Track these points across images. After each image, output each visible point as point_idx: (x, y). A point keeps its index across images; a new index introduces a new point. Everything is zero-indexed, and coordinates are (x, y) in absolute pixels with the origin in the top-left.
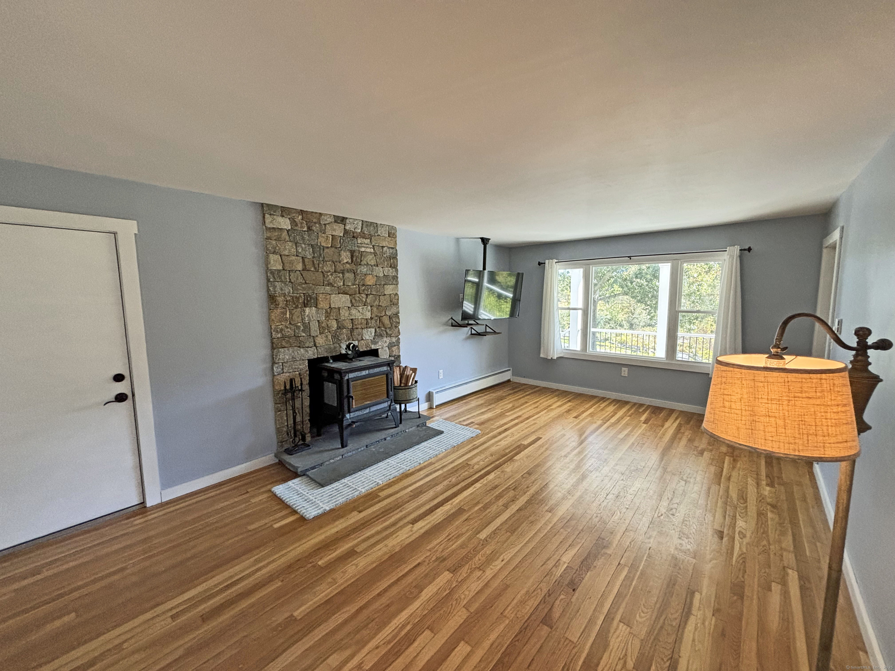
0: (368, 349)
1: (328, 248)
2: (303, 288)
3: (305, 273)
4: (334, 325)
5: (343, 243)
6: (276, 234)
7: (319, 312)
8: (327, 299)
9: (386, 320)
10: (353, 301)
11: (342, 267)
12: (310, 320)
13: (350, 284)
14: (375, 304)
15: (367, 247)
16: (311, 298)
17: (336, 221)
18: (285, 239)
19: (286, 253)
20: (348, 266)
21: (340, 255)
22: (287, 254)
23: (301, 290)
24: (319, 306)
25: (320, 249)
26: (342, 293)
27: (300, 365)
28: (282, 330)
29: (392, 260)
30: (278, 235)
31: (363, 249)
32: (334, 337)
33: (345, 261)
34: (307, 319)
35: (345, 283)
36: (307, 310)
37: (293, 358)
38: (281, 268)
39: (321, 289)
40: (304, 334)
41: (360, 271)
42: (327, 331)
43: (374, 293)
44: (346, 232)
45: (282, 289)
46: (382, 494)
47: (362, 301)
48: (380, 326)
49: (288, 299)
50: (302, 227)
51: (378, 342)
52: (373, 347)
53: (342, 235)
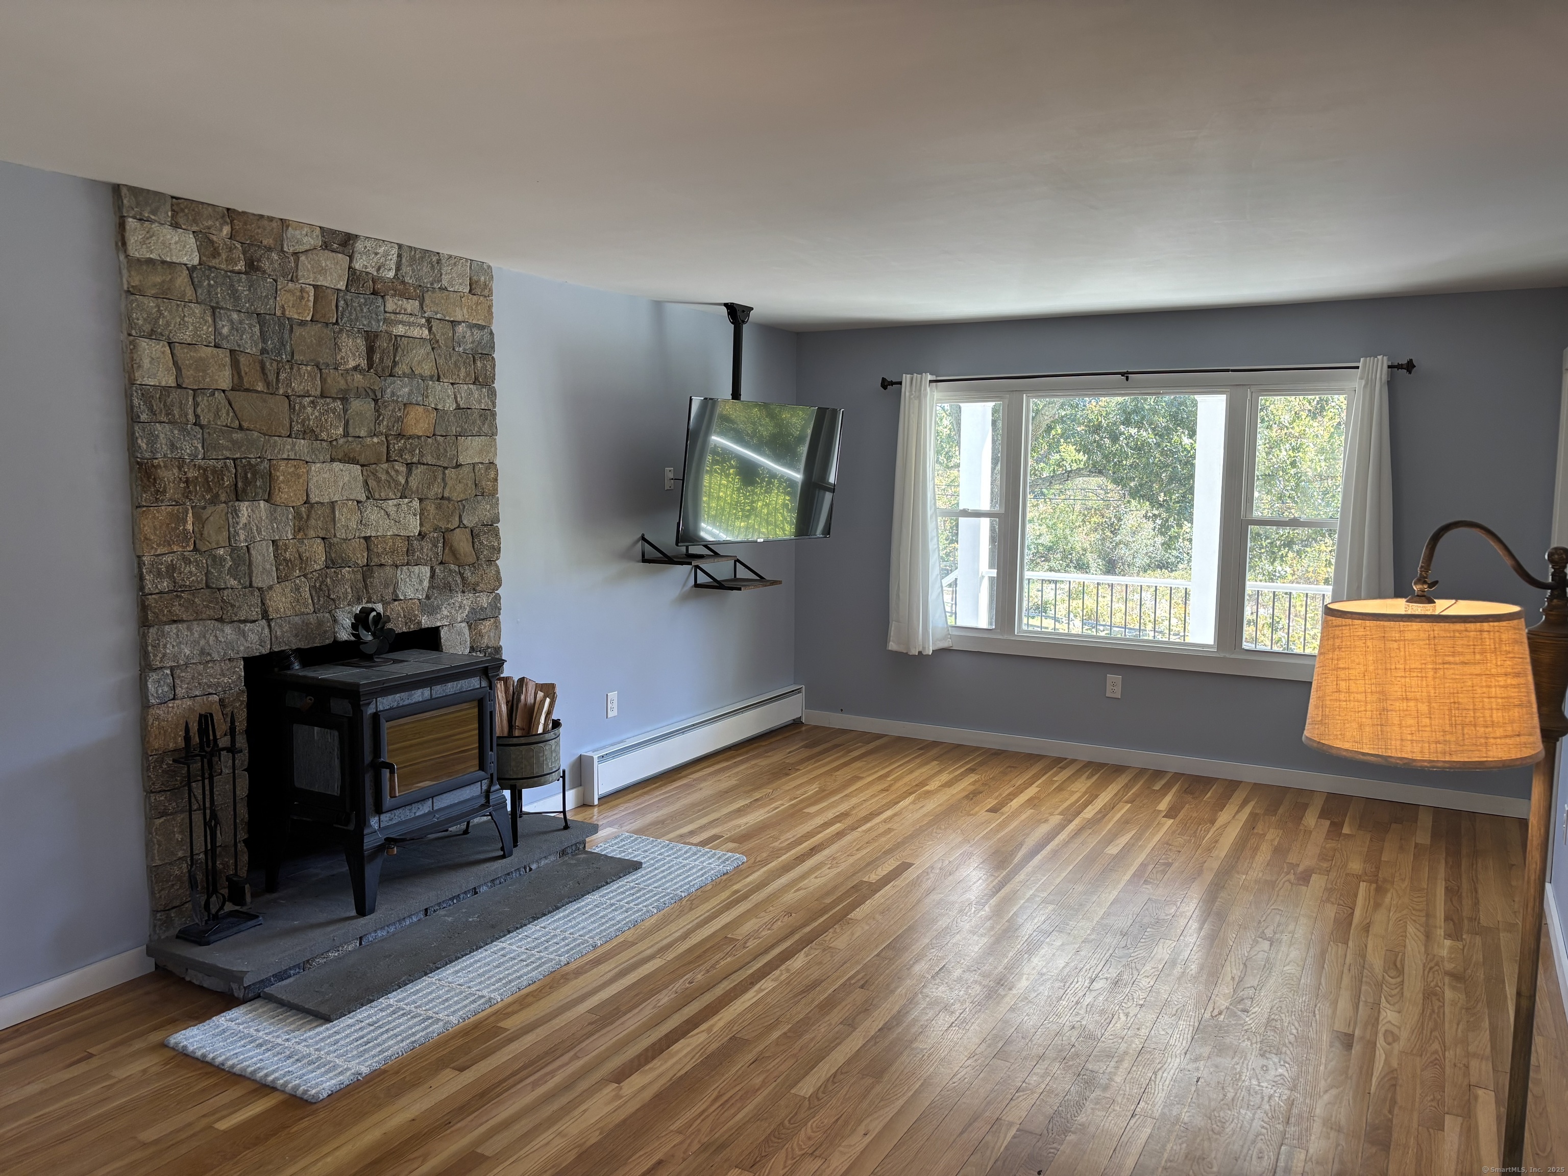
0: (413, 627)
1: (302, 323)
2: (234, 442)
3: (240, 399)
4: (317, 553)
5: (344, 311)
6: (158, 279)
7: (277, 515)
8: (299, 477)
9: (461, 541)
10: (372, 483)
11: (342, 382)
12: (251, 540)
13: (363, 434)
14: (431, 494)
15: (410, 324)
16: (254, 474)
17: (326, 246)
18: (184, 295)
19: (186, 336)
20: (358, 377)
21: (337, 347)
22: (189, 340)
23: (227, 448)
24: (278, 498)
25: (282, 325)
26: (340, 461)
27: (224, 675)
28: (172, 568)
29: (479, 364)
30: (163, 281)
31: (400, 330)
32: (316, 590)
33: (352, 364)
34: (242, 537)
35: (351, 430)
36: (244, 508)
37: (202, 652)
38: (171, 382)
39: (287, 447)
40: (233, 583)
41: (393, 394)
42: (297, 573)
43: (429, 459)
44: (354, 277)
45: (173, 446)
46: (511, 1024)
47: (397, 483)
48: (446, 558)
49: (190, 475)
50: (229, 260)
51: (439, 608)
52: (426, 622)
53: (342, 285)
